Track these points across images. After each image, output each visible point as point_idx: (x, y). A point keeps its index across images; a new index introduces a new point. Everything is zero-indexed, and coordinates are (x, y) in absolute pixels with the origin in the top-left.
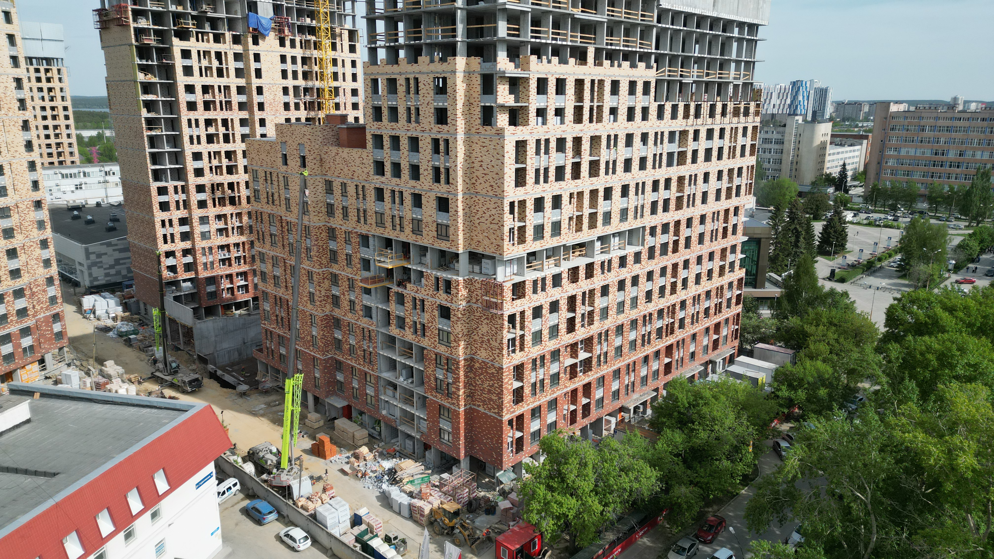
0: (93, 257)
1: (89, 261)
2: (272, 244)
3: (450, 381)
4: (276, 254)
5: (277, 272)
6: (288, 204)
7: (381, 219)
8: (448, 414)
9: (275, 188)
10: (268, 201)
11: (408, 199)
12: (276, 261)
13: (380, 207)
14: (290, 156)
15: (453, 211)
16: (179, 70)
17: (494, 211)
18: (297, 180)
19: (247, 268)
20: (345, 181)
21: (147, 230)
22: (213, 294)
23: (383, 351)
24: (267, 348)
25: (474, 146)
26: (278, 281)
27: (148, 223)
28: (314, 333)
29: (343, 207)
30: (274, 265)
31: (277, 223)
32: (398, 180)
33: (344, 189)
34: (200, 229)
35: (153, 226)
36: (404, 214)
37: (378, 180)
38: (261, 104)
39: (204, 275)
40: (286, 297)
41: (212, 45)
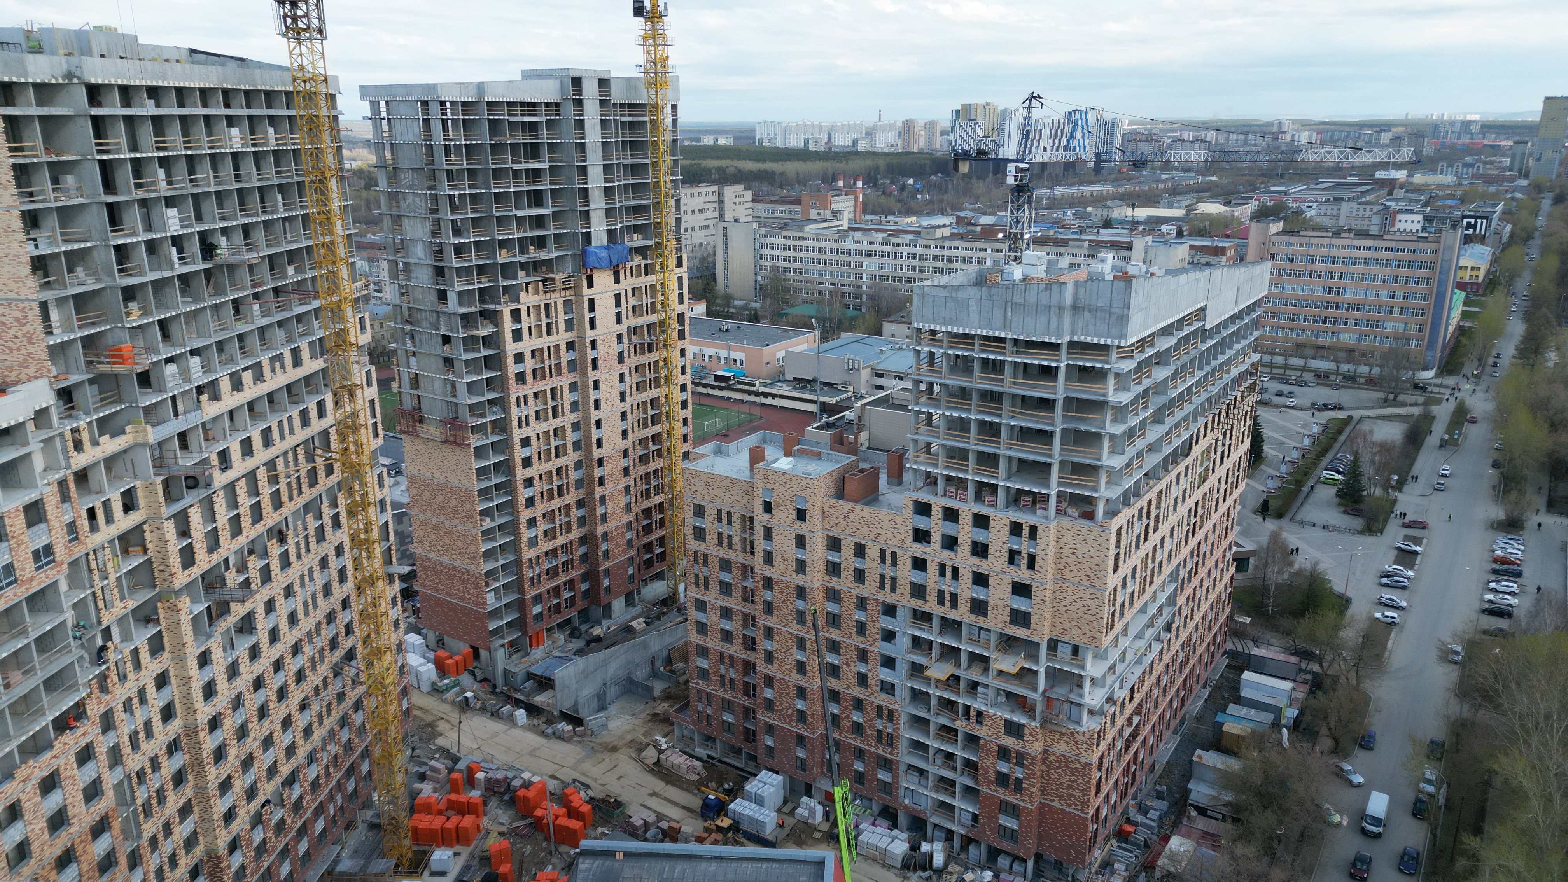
2: (722, 593)
3: (1020, 776)
4: (728, 605)
5: (727, 626)
6: (768, 558)
7: (919, 591)
8: (1013, 811)
9: (735, 530)
10: (720, 544)
11: (966, 577)
12: (726, 613)
13: (917, 577)
14: (778, 505)
15: (1038, 599)
16: (508, 337)
17: (1089, 602)
18: (787, 533)
19: (575, 573)
20: (863, 542)
21: (460, 544)
22: (539, 617)
23: (908, 734)
24: (699, 712)
25: (1063, 532)
26: (727, 636)
27: (463, 535)
28: (799, 707)
29: (856, 569)
30: (722, 616)
31: (735, 571)
32: (951, 554)
33: (860, 550)
34: (527, 535)
35: (475, 540)
36: (959, 591)
37: (919, 550)
38: (595, 361)
39: (531, 593)
40: (743, 656)
41: (542, 296)
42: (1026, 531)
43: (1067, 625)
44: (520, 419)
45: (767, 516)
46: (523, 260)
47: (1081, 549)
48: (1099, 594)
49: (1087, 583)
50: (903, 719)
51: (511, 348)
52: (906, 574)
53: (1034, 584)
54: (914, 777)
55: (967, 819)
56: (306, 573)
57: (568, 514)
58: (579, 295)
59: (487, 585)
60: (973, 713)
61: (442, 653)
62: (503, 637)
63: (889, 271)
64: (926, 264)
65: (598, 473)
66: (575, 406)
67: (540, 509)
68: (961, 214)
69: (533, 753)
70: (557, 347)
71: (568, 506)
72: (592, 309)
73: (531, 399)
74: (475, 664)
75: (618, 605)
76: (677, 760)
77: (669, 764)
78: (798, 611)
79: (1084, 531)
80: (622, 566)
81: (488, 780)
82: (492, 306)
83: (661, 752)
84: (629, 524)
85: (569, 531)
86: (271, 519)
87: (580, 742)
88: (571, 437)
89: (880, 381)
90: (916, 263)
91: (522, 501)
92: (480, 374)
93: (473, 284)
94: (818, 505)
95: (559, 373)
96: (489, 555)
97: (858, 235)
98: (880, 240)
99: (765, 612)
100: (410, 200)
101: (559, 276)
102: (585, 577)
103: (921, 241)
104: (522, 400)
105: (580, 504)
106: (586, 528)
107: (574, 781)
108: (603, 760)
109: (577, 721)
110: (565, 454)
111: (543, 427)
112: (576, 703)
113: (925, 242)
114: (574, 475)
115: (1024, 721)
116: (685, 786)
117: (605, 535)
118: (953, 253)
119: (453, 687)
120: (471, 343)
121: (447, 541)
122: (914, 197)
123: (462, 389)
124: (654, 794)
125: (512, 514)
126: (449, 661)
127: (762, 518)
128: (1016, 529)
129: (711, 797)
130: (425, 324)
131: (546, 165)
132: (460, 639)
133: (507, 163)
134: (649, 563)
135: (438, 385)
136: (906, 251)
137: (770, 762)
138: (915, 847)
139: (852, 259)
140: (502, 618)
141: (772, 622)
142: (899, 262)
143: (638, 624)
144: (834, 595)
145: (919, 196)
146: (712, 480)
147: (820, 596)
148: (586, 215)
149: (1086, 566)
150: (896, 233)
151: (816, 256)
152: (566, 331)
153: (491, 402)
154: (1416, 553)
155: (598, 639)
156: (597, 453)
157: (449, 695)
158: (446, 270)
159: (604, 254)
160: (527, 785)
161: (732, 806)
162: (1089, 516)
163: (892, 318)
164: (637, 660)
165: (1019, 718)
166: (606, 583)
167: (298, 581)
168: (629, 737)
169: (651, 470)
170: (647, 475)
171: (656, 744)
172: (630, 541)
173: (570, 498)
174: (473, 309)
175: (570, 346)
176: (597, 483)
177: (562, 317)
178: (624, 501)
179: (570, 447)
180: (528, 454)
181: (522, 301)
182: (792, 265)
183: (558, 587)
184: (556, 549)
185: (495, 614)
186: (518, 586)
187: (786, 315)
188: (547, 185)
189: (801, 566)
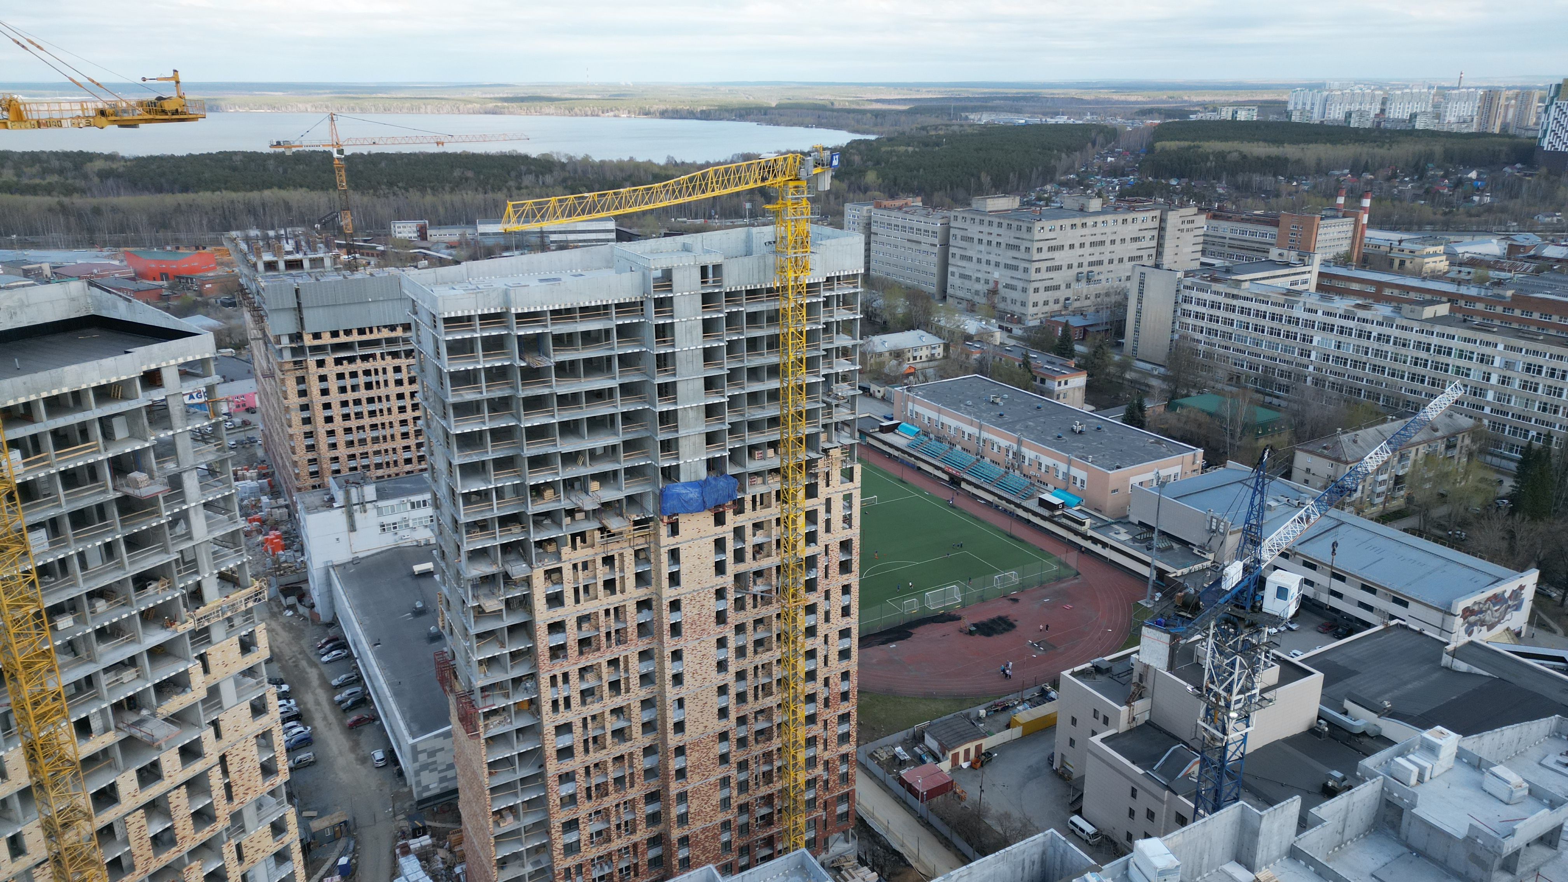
0: (423, 757)
1: (417, 764)
16: (541, 603)
19: (640, 881)
34: (562, 839)
35: (487, 844)
38: (675, 626)
41: (600, 547)
44: (555, 703)
46: (570, 506)
51: (543, 615)
57: (630, 811)
58: (658, 543)
63: (1349, 352)
64: (1403, 351)
65: (675, 764)
66: (645, 680)
67: (585, 808)
68: (1524, 237)
70: (621, 608)
71: (630, 802)
72: (675, 561)
73: (574, 676)
84: (725, 824)
85: (631, 832)
91: (556, 799)
92: (503, 647)
93: (494, 539)
95: (623, 641)
96: (508, 861)
97: (1312, 300)
103: (1399, 321)
104: (560, 679)
105: (651, 798)
106: (657, 829)
110: (629, 738)
111: (594, 708)
113: (1405, 323)
117: (684, 841)
123: (473, 667)
125: (540, 814)
131: (616, 383)
133: (550, 388)
136: (1376, 330)
139: (1299, 330)
142: (1364, 342)
148: (671, 444)
152: (637, 587)
153: (516, 680)
156: (674, 739)
159: (695, 493)
163: (1310, 447)
173: (636, 792)
174: (492, 569)
175: (645, 605)
176: (674, 776)
177: (631, 571)
178: (719, 795)
179: (637, 730)
180: (568, 743)
181: (564, 557)
182: (1220, 327)
184: (610, 854)
188: (616, 406)
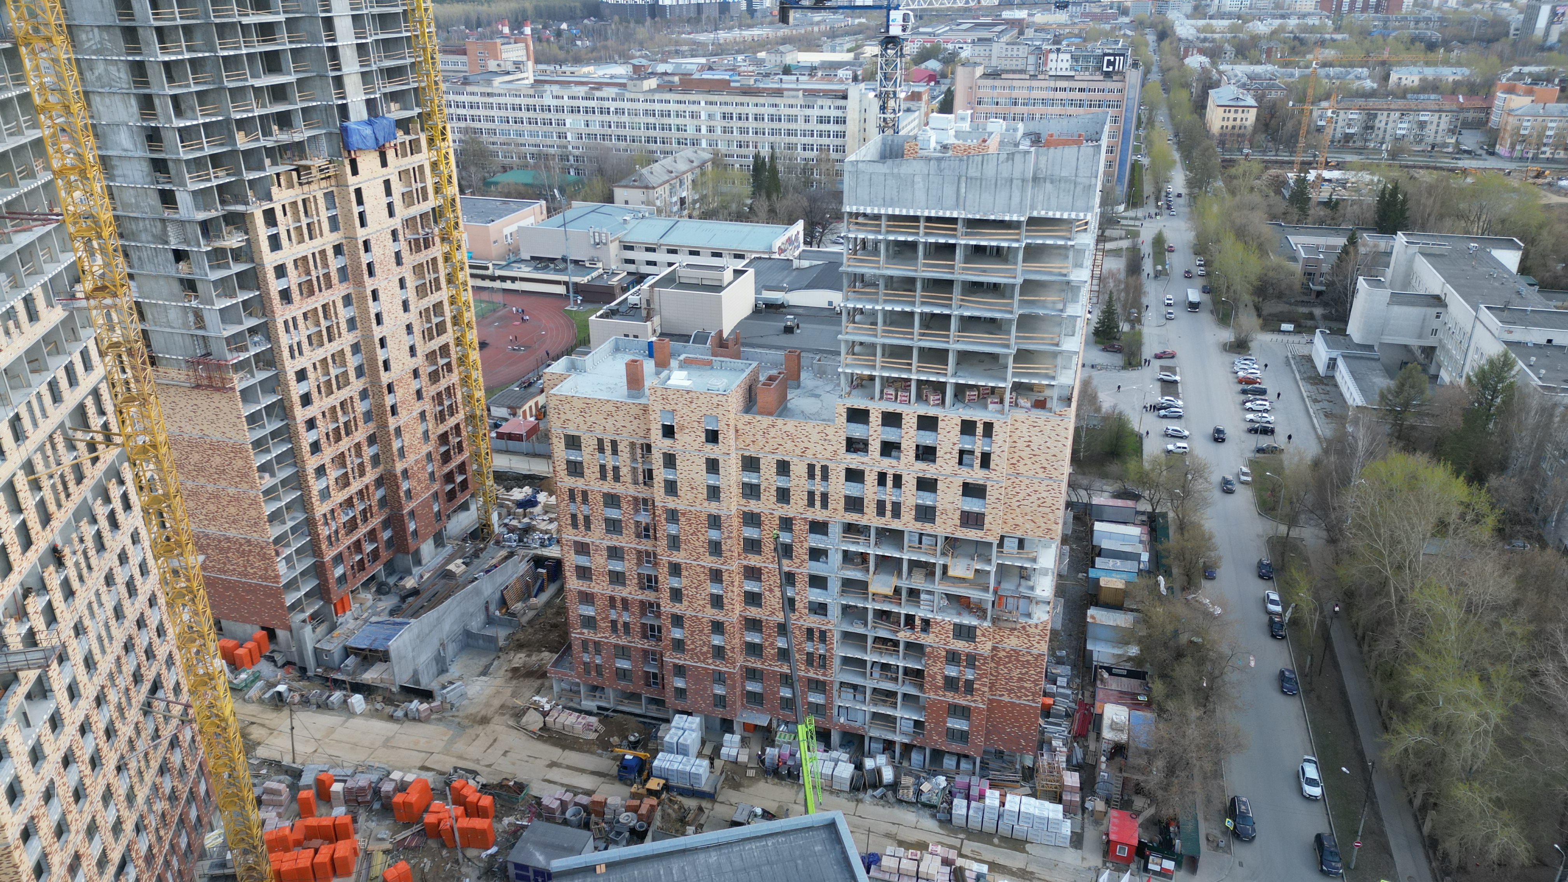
2: (608, 531)
3: (971, 677)
4: (617, 544)
5: (617, 566)
6: (671, 488)
7: (854, 504)
8: (964, 712)
9: (624, 460)
10: (603, 476)
11: (909, 483)
12: (615, 553)
13: (853, 489)
14: (682, 428)
15: (993, 499)
16: (265, 245)
17: (1044, 494)
18: (696, 459)
19: (375, 522)
20: (786, 459)
21: (233, 510)
22: (343, 579)
23: (840, 651)
24: (585, 663)
25: (1017, 425)
26: (617, 578)
27: (236, 499)
28: (716, 642)
29: (778, 489)
30: (610, 557)
31: (624, 506)
32: (894, 462)
33: (783, 468)
34: (316, 486)
35: (254, 503)
36: (902, 499)
37: (855, 461)
38: (370, 266)
39: (329, 554)
40: (640, 597)
41: (297, 190)
42: (980, 429)
43: (1019, 520)
44: (291, 348)
45: (668, 442)
46: (269, 145)
47: (1037, 441)
48: (1055, 486)
49: (1043, 475)
50: (837, 637)
51: (270, 259)
52: (839, 487)
53: (989, 484)
54: (848, 694)
55: (909, 727)
56: (93, 599)
57: (359, 454)
58: (342, 184)
59: (278, 554)
60: (918, 622)
61: (230, 643)
62: (303, 611)
63: (596, 129)
64: (636, 119)
65: (388, 400)
66: (352, 324)
67: (328, 453)
68: (635, 62)
69: (387, 743)
70: (323, 252)
71: (358, 446)
72: (360, 202)
73: (300, 321)
74: (272, 647)
75: (427, 548)
76: (569, 720)
77: (558, 726)
78: (711, 542)
79: (1041, 422)
80: (426, 504)
81: (348, 792)
82: (240, 208)
83: (545, 714)
84: (429, 455)
85: (362, 473)
86: (42, 541)
87: (440, 720)
88: (352, 362)
89: (630, 255)
90: (625, 118)
91: (306, 448)
92: (233, 295)
93: (209, 180)
94: (732, 423)
95: (329, 286)
96: (274, 517)
97: (556, 89)
98: (582, 94)
99: (670, 548)
100: (100, 69)
101: (316, 162)
102: (386, 524)
103: (628, 95)
104: (291, 324)
105: (372, 440)
106: (381, 467)
107: (456, 769)
108: (478, 736)
109: (426, 695)
110: (347, 383)
111: (320, 353)
112: (416, 673)
113: (632, 96)
114: (361, 407)
115: (975, 622)
116: (585, 748)
117: (405, 472)
118: (665, 107)
119: (253, 681)
120: (218, 257)
121: (212, 508)
122: (573, 42)
123: (212, 319)
124: (553, 765)
125: (295, 464)
126: (240, 651)
127: (661, 444)
128: (968, 428)
129: (628, 757)
130: (144, 237)
131: (281, 18)
132: (245, 620)
133: (233, 16)
134: (451, 496)
135: (173, 315)
136: (613, 105)
137: (680, 704)
138: (859, 766)
139: (553, 116)
140: (298, 589)
141: (679, 557)
142: (606, 118)
143: (457, 567)
144: (752, 519)
145: (579, 43)
146: (588, 404)
147: (736, 522)
148: (339, 81)
149: (1042, 458)
150: (599, 86)
151: (510, 114)
152: (332, 231)
153: (252, 331)
154: (1175, 382)
155: (415, 592)
156: (385, 378)
157: (254, 692)
158: (171, 165)
159: (368, 131)
160: (402, 787)
161: (656, 763)
162: (1040, 404)
163: (623, 183)
164: (471, 610)
165: (968, 620)
166: (412, 526)
167: (86, 612)
168: (497, 703)
169: (442, 388)
170: (439, 394)
171: (538, 708)
172: (432, 474)
173: (360, 435)
174: (213, 214)
175: (338, 250)
176: (389, 413)
177: (324, 215)
178: (421, 429)
179: (352, 375)
180: (306, 390)
181: (275, 198)
182: (483, 125)
183: (358, 542)
184: (351, 498)
185: (292, 585)
186: (314, 548)
187: (496, 184)
188: (283, 44)
189: (714, 493)
